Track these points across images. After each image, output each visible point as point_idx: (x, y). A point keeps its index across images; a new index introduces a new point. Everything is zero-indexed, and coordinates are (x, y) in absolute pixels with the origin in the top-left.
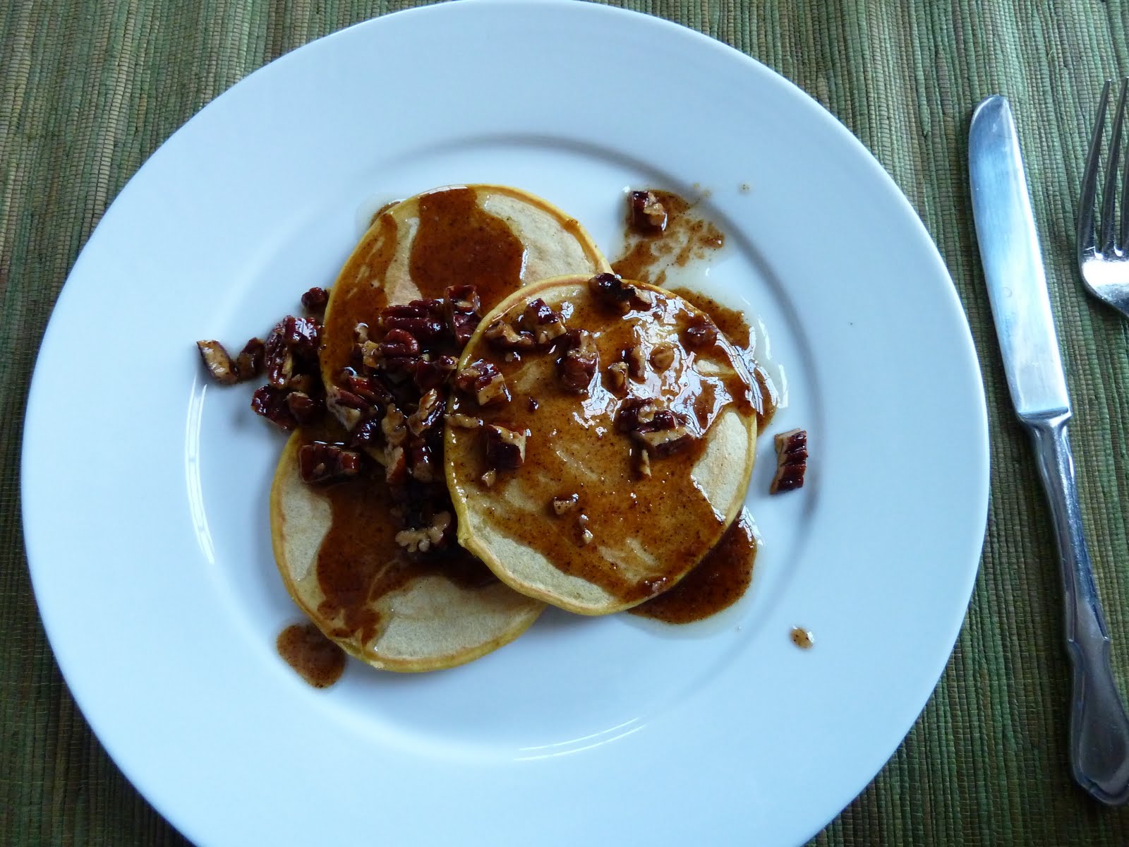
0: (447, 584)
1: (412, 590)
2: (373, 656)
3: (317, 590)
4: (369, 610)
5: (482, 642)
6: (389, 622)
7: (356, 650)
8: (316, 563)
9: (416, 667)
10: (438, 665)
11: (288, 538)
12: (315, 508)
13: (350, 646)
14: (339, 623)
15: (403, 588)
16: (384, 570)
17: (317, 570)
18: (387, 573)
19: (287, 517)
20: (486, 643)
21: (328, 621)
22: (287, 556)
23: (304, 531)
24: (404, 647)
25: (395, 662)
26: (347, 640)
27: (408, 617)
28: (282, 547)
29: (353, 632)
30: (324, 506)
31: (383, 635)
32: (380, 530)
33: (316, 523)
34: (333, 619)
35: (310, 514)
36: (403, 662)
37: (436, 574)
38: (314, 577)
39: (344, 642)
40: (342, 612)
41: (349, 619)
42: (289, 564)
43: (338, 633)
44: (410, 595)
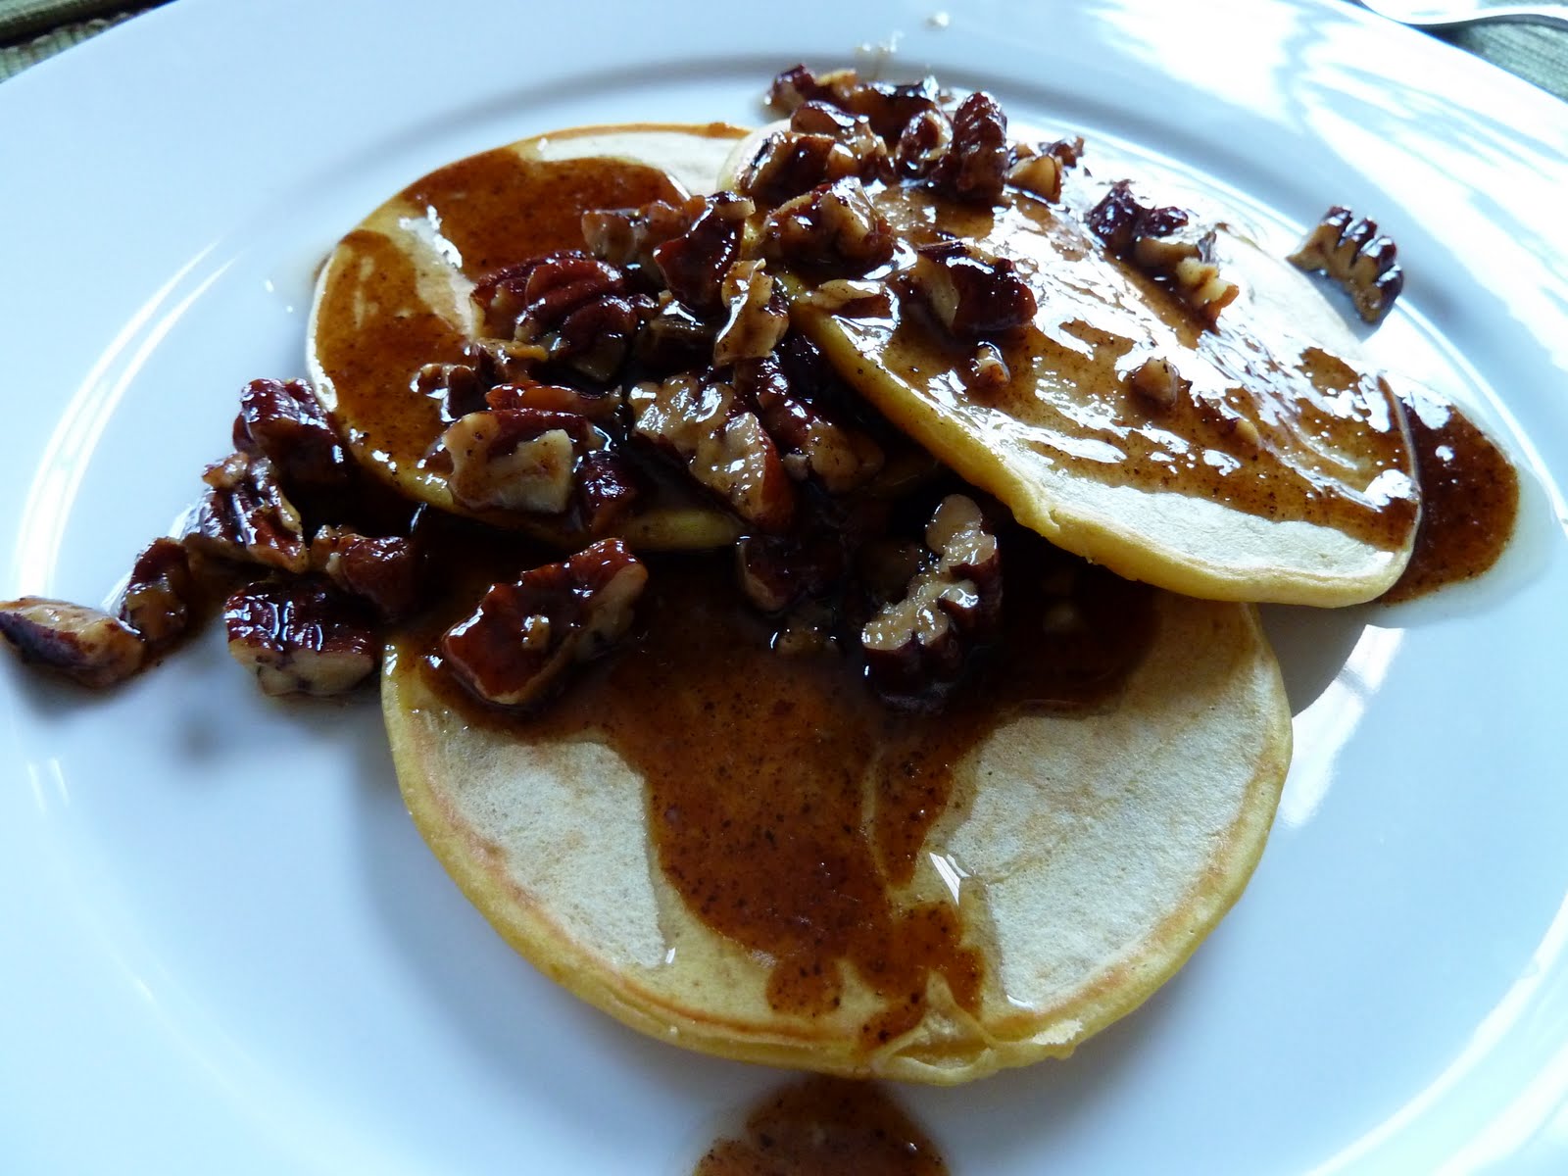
0: (1044, 726)
1: (975, 792)
2: (1025, 1024)
3: (730, 961)
4: (912, 914)
5: (1240, 792)
6: (986, 910)
7: (963, 1047)
8: (672, 894)
9: (1158, 963)
10: (1203, 914)
11: (542, 889)
12: (568, 775)
13: (938, 1049)
14: (860, 1004)
15: (951, 802)
16: (869, 789)
17: (690, 906)
18: (884, 789)
19: (504, 841)
20: (1251, 787)
21: (828, 1020)
22: (573, 932)
23: (575, 842)
24: (1079, 942)
25: (1094, 993)
26: (920, 1035)
27: (1017, 866)
28: (542, 919)
29: (917, 998)
30: (593, 756)
31: (998, 953)
32: (783, 709)
33: (600, 803)
34: (836, 1002)
35: (565, 793)
36: (1114, 978)
37: (1001, 722)
38: (693, 930)
39: (915, 1050)
40: (846, 970)
41: (878, 972)
42: (594, 952)
43: (882, 1032)
44: (981, 807)
